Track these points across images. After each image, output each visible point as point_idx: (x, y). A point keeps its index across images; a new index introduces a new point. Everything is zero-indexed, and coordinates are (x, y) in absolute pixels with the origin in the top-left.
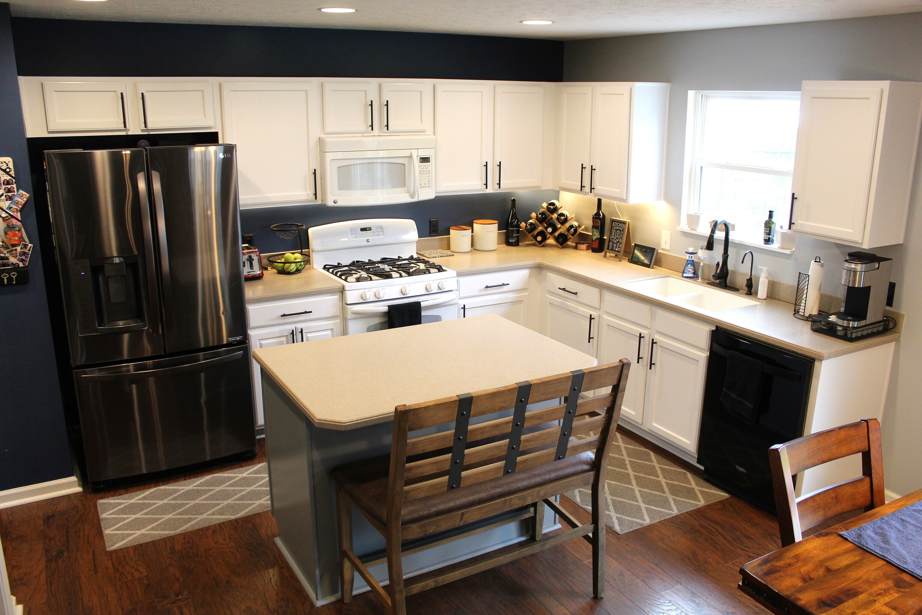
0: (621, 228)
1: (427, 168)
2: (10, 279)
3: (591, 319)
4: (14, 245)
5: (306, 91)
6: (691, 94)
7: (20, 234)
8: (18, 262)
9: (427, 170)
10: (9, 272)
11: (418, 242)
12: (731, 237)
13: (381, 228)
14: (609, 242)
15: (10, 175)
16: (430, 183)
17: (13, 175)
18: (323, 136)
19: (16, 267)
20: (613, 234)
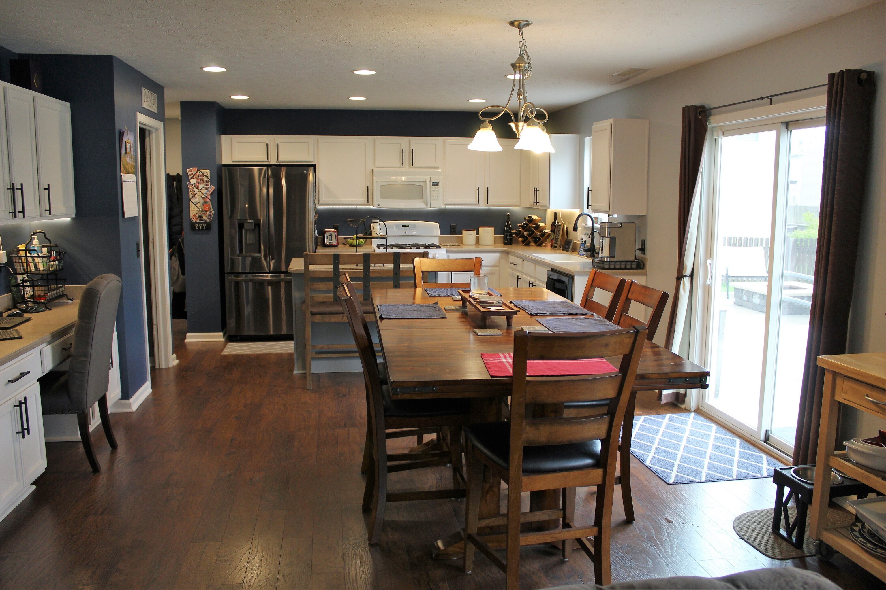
0: (560, 229)
2: (203, 227)
3: (518, 278)
4: (206, 211)
5: (365, 143)
6: (586, 139)
7: (209, 206)
8: (207, 219)
9: (437, 190)
10: (202, 223)
11: (439, 236)
13: (415, 226)
14: (555, 239)
15: (208, 178)
16: (439, 197)
17: (209, 178)
18: (374, 168)
19: (206, 222)
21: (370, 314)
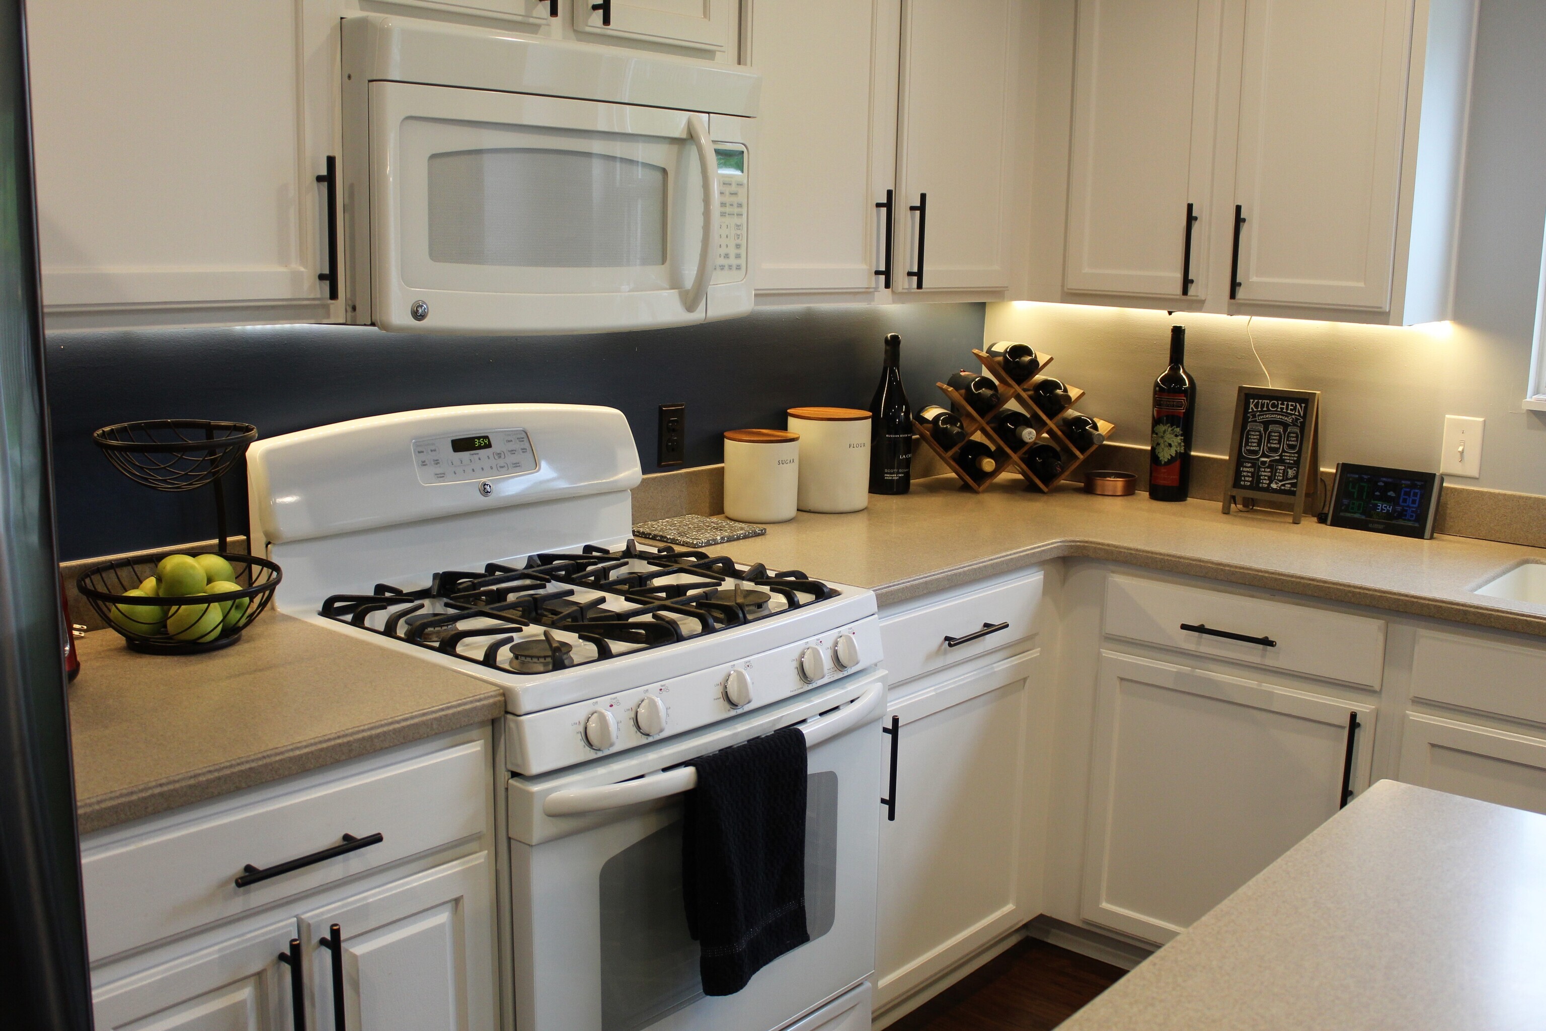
0: (1288, 415)
1: (736, 194)
9: (734, 199)
11: (638, 492)
14: (1240, 465)
16: (743, 251)
20: (1254, 438)
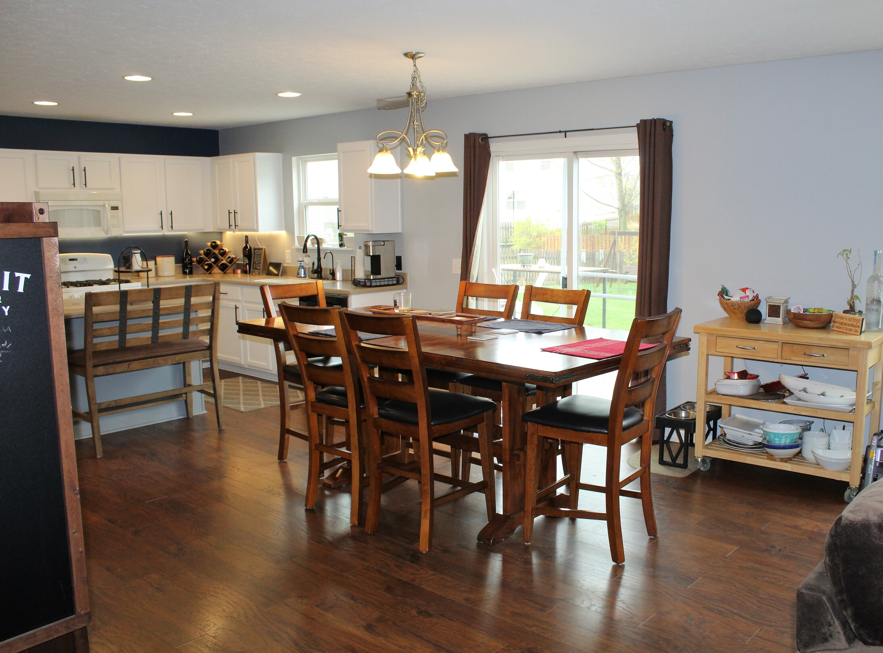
0: (260, 253)
1: (117, 214)
3: (236, 308)
5: (23, 158)
6: (294, 159)
12: (321, 248)
13: (85, 259)
14: (254, 264)
16: (120, 224)
18: (37, 190)
20: (256, 258)
21: (159, 358)
